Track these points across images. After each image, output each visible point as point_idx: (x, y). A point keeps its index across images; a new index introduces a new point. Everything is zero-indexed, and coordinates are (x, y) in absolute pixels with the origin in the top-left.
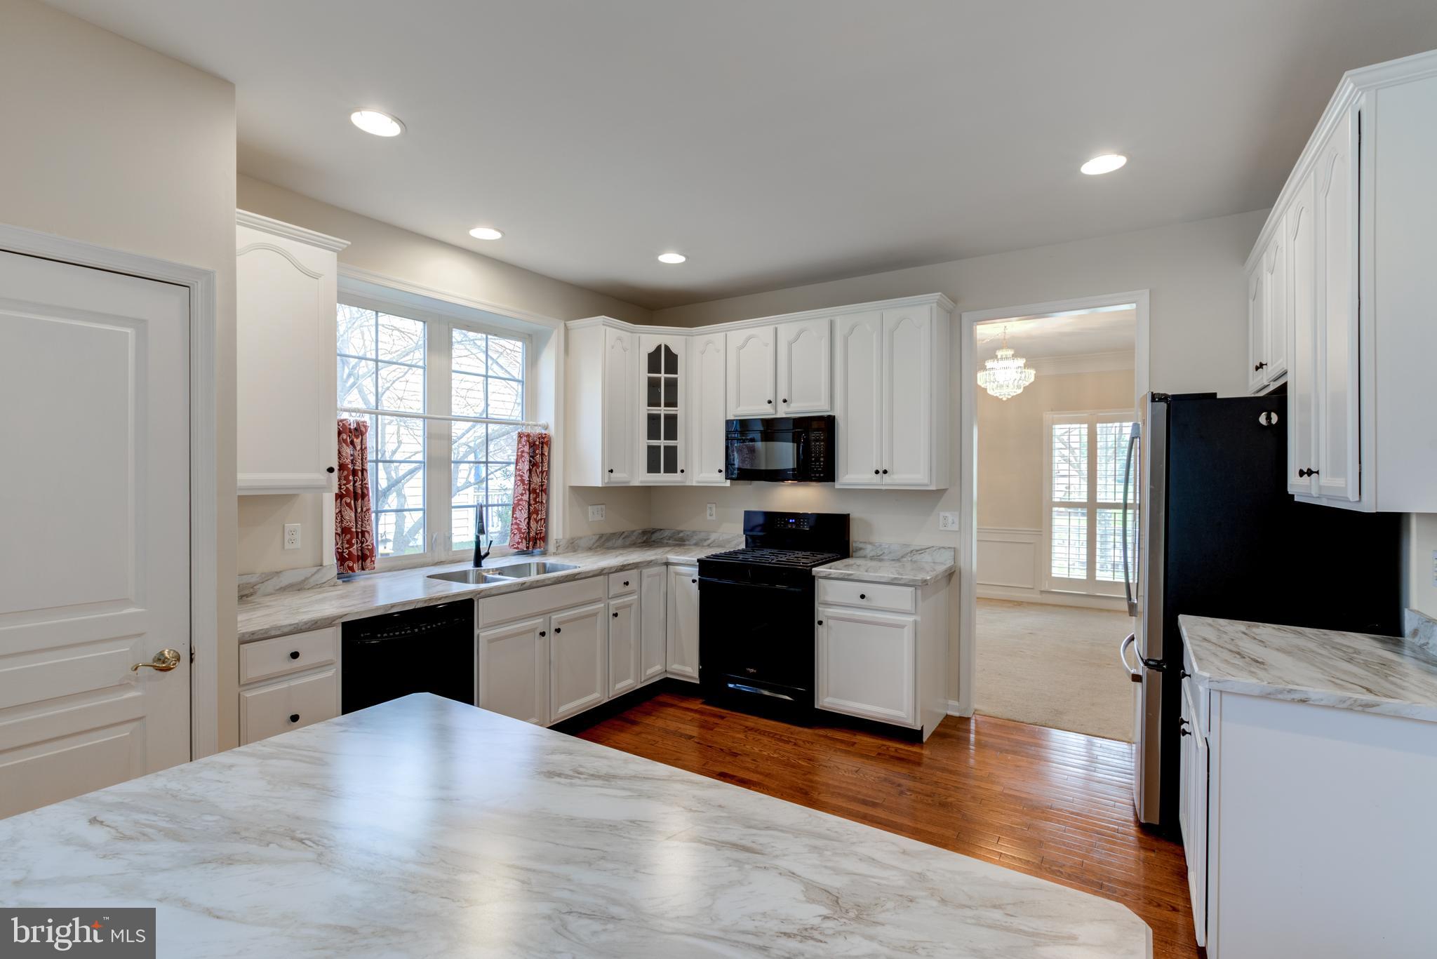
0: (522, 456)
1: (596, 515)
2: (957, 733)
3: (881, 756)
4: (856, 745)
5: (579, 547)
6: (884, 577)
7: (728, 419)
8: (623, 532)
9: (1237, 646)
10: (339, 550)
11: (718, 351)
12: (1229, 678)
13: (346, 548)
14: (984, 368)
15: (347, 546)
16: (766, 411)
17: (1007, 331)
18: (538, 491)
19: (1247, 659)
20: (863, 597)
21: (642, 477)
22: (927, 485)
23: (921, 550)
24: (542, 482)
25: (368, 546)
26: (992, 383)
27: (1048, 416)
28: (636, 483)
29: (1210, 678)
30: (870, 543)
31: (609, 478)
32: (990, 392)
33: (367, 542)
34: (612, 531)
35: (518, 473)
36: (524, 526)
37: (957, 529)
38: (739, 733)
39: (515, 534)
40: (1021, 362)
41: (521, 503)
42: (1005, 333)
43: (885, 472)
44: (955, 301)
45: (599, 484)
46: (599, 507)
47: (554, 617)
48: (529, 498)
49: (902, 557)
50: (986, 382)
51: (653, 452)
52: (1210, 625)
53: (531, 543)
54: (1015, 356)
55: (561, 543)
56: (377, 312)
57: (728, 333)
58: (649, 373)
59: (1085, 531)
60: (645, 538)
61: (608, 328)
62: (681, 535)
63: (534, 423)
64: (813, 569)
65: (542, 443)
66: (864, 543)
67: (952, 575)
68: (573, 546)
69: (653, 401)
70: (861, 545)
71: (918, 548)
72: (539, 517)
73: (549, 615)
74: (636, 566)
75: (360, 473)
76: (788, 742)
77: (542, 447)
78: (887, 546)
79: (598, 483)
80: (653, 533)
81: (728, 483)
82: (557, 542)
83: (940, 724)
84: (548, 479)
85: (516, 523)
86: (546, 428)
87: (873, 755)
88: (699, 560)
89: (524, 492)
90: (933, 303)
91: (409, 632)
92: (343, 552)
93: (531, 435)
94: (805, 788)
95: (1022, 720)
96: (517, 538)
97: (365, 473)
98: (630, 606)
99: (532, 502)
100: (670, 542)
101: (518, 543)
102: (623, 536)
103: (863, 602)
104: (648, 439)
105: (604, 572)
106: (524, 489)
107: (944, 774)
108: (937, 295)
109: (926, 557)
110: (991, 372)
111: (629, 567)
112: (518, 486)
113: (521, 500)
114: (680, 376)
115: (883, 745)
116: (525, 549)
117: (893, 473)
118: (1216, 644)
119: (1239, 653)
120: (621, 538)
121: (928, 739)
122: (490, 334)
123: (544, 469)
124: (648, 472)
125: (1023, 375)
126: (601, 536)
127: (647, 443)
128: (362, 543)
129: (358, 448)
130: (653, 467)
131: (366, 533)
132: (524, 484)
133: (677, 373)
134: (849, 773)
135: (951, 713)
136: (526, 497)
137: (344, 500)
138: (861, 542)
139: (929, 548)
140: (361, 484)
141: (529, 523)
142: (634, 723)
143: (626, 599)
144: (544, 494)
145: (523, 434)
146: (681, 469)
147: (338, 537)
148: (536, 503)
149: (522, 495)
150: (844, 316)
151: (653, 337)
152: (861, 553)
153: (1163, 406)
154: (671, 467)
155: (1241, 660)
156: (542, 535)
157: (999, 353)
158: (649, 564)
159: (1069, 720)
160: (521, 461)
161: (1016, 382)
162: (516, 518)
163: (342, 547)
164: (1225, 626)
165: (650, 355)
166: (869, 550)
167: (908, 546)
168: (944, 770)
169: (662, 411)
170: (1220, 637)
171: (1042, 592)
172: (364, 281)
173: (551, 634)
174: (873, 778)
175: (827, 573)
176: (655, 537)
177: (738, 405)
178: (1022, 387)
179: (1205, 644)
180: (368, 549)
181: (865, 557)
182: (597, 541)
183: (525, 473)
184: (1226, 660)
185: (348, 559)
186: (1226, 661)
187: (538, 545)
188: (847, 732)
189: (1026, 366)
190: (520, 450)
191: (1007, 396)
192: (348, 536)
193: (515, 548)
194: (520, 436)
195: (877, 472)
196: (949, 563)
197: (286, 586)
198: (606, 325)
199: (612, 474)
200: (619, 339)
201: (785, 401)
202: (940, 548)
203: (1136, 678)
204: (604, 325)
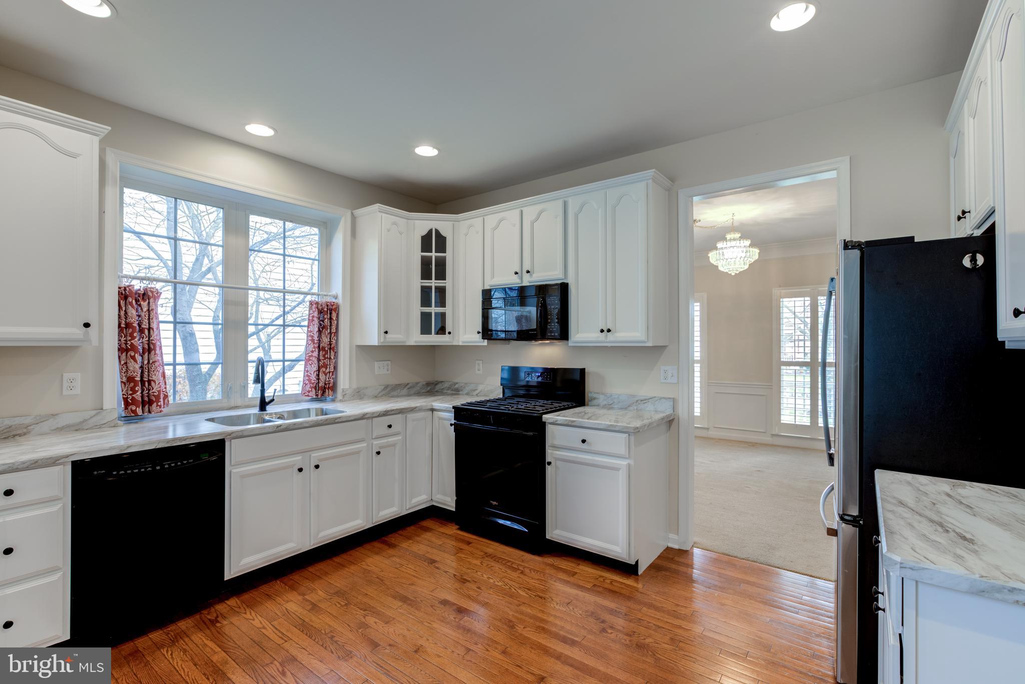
0: (313, 320)
1: (382, 371)
2: (674, 566)
3: (597, 589)
4: (576, 576)
5: (365, 395)
6: (602, 424)
7: (485, 288)
8: (408, 384)
9: (939, 512)
10: (124, 396)
11: (477, 233)
12: (928, 565)
13: (130, 395)
14: (716, 248)
15: (131, 392)
16: (514, 281)
17: (734, 218)
18: (326, 349)
19: (952, 534)
20: (584, 441)
21: (416, 338)
22: (645, 342)
23: (646, 400)
24: (330, 341)
25: (153, 392)
26: (722, 261)
27: (776, 291)
28: (411, 342)
29: (901, 563)
30: (603, 394)
31: (385, 338)
32: (721, 268)
33: (153, 389)
34: (397, 382)
35: (309, 334)
36: (313, 378)
37: (676, 382)
38: (477, 558)
39: (306, 384)
40: (748, 243)
41: (311, 358)
42: (733, 219)
43: (609, 331)
44: (672, 180)
45: (376, 344)
46: (386, 363)
47: (313, 455)
48: (319, 355)
49: (629, 406)
50: (717, 260)
51: (425, 318)
52: (909, 483)
53: (320, 391)
54: (741, 238)
55: (347, 392)
56: (176, 199)
57: (485, 217)
58: (422, 252)
59: (809, 386)
60: (429, 388)
61: (384, 215)
62: (457, 386)
63: (325, 293)
64: (544, 416)
65: (331, 310)
66: (598, 393)
67: (670, 422)
68: (359, 395)
69: (426, 275)
70: (595, 396)
71: (643, 398)
72: (328, 370)
73: (308, 454)
74: (401, 411)
75: (146, 332)
76: (515, 570)
77: (331, 314)
78: (616, 397)
79: (375, 342)
80: (436, 384)
81: (485, 342)
82: (343, 391)
83: (659, 557)
84: (337, 340)
85: (308, 376)
86: (336, 297)
87: (589, 586)
88: (454, 407)
89: (314, 350)
90: (649, 179)
91: (149, 469)
92: (127, 398)
93: (320, 303)
94: (513, 620)
95: (735, 555)
96: (308, 388)
97: (151, 331)
98: (393, 445)
99: (321, 358)
100: (449, 392)
101: (309, 392)
102: (408, 387)
103: (584, 446)
104: (421, 307)
105: (366, 417)
106: (314, 348)
107: (650, 610)
108: (651, 172)
109: (650, 407)
110: (721, 251)
111: (393, 412)
112: (309, 345)
113: (312, 356)
114: (448, 255)
115: (601, 576)
116: (314, 397)
117: (615, 332)
118: (913, 510)
119: (941, 525)
120: (406, 389)
121: (644, 572)
122: (287, 221)
123: (332, 331)
124: (422, 333)
125: (748, 254)
126: (386, 387)
127: (421, 310)
128: (149, 390)
129: (145, 309)
130: (425, 329)
131: (152, 382)
132: (314, 343)
133: (445, 252)
134: (560, 605)
135: (670, 545)
136: (316, 354)
137: (129, 353)
138: (595, 393)
139: (651, 398)
140: (149, 340)
141: (318, 375)
142: (391, 546)
143: (389, 440)
144: (332, 351)
145: (313, 302)
146: (448, 331)
147: (123, 385)
148: (325, 358)
149: (312, 352)
150: (575, 196)
151: (425, 222)
152: (595, 402)
153: (857, 253)
154: (442, 330)
155: (945, 535)
156: (331, 385)
157: (728, 236)
158: (412, 410)
159: (781, 557)
160: (312, 324)
161: (742, 259)
162: (307, 371)
163: (127, 393)
164: (926, 485)
165: (423, 238)
166: (602, 400)
167: (634, 396)
168: (651, 606)
169: (433, 283)
170: (918, 500)
171: (773, 435)
172: (147, 168)
173: (309, 469)
174: (581, 612)
175: (555, 420)
176: (438, 387)
177: (493, 277)
178: (748, 264)
179: (900, 510)
180: (154, 395)
181: (598, 405)
182: (382, 391)
183: (315, 333)
184: (924, 535)
185: (132, 404)
186: (925, 537)
187: (327, 393)
188: (572, 562)
189: (751, 245)
190: (311, 316)
191: (735, 272)
192: (132, 384)
193: (306, 396)
194: (311, 303)
195: (602, 331)
196: (669, 411)
197: (63, 427)
198: (381, 212)
199: (387, 336)
200: (395, 223)
201: (528, 272)
202: (661, 398)
203: (832, 532)
204: (379, 212)
